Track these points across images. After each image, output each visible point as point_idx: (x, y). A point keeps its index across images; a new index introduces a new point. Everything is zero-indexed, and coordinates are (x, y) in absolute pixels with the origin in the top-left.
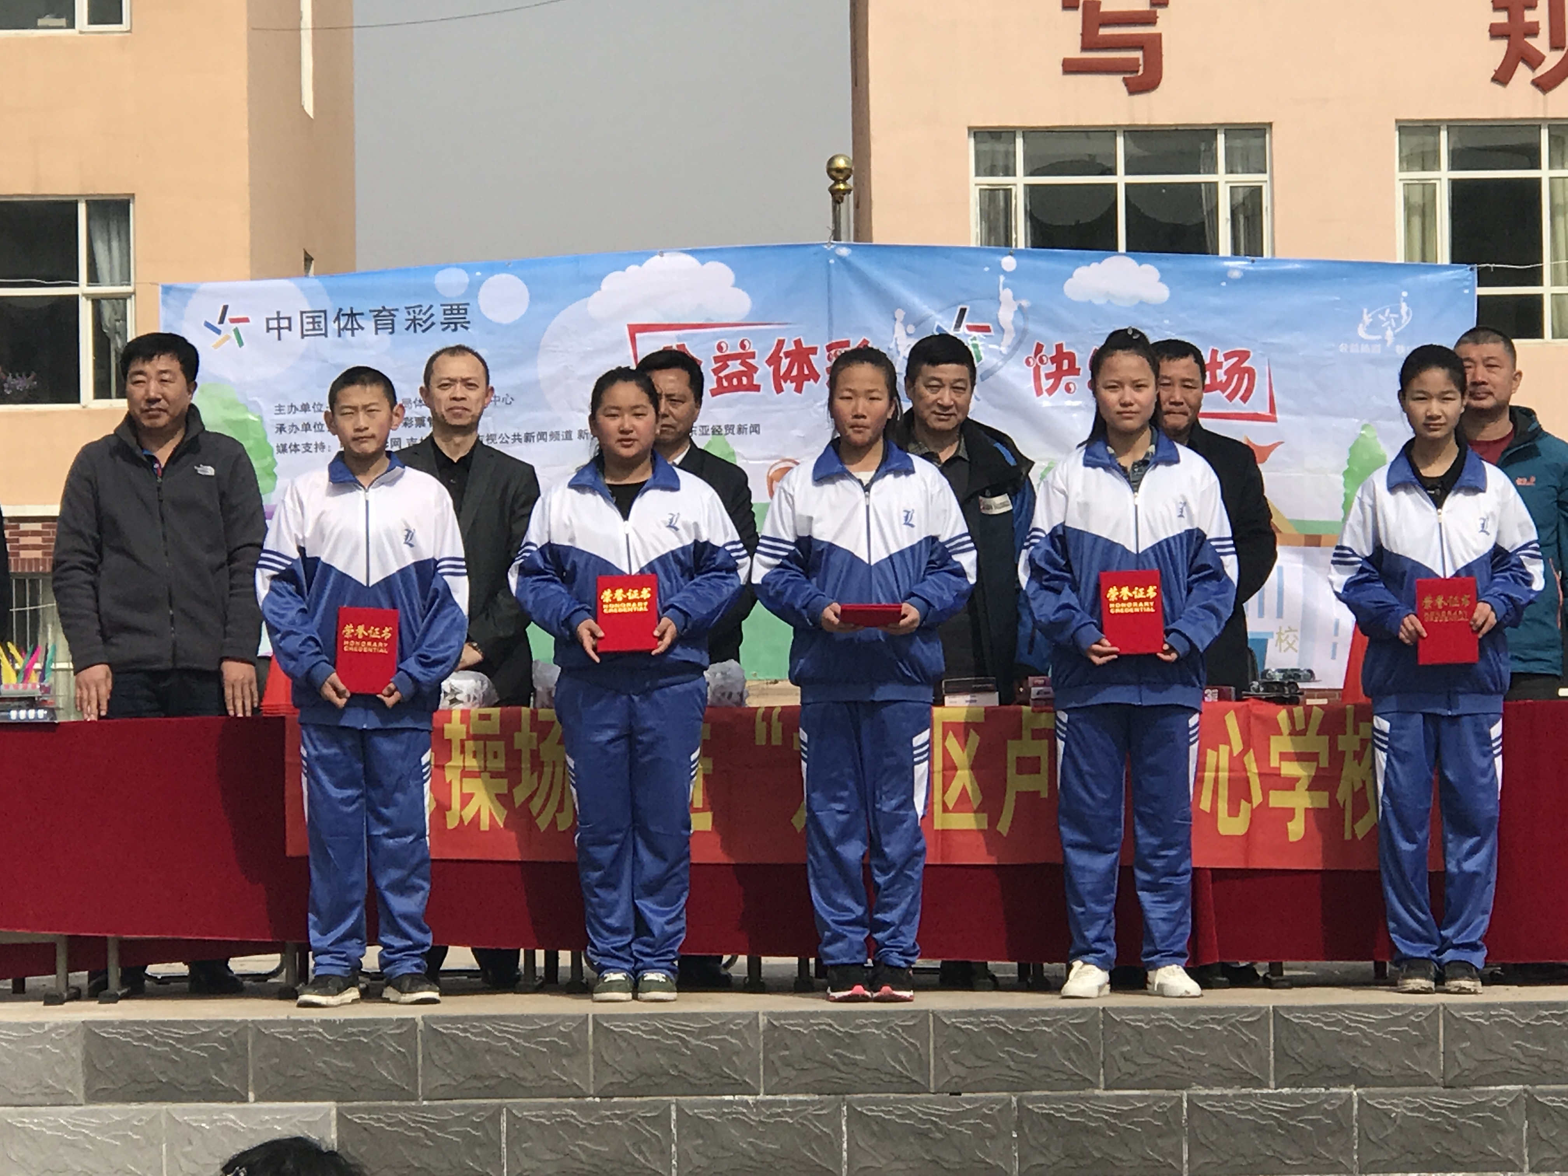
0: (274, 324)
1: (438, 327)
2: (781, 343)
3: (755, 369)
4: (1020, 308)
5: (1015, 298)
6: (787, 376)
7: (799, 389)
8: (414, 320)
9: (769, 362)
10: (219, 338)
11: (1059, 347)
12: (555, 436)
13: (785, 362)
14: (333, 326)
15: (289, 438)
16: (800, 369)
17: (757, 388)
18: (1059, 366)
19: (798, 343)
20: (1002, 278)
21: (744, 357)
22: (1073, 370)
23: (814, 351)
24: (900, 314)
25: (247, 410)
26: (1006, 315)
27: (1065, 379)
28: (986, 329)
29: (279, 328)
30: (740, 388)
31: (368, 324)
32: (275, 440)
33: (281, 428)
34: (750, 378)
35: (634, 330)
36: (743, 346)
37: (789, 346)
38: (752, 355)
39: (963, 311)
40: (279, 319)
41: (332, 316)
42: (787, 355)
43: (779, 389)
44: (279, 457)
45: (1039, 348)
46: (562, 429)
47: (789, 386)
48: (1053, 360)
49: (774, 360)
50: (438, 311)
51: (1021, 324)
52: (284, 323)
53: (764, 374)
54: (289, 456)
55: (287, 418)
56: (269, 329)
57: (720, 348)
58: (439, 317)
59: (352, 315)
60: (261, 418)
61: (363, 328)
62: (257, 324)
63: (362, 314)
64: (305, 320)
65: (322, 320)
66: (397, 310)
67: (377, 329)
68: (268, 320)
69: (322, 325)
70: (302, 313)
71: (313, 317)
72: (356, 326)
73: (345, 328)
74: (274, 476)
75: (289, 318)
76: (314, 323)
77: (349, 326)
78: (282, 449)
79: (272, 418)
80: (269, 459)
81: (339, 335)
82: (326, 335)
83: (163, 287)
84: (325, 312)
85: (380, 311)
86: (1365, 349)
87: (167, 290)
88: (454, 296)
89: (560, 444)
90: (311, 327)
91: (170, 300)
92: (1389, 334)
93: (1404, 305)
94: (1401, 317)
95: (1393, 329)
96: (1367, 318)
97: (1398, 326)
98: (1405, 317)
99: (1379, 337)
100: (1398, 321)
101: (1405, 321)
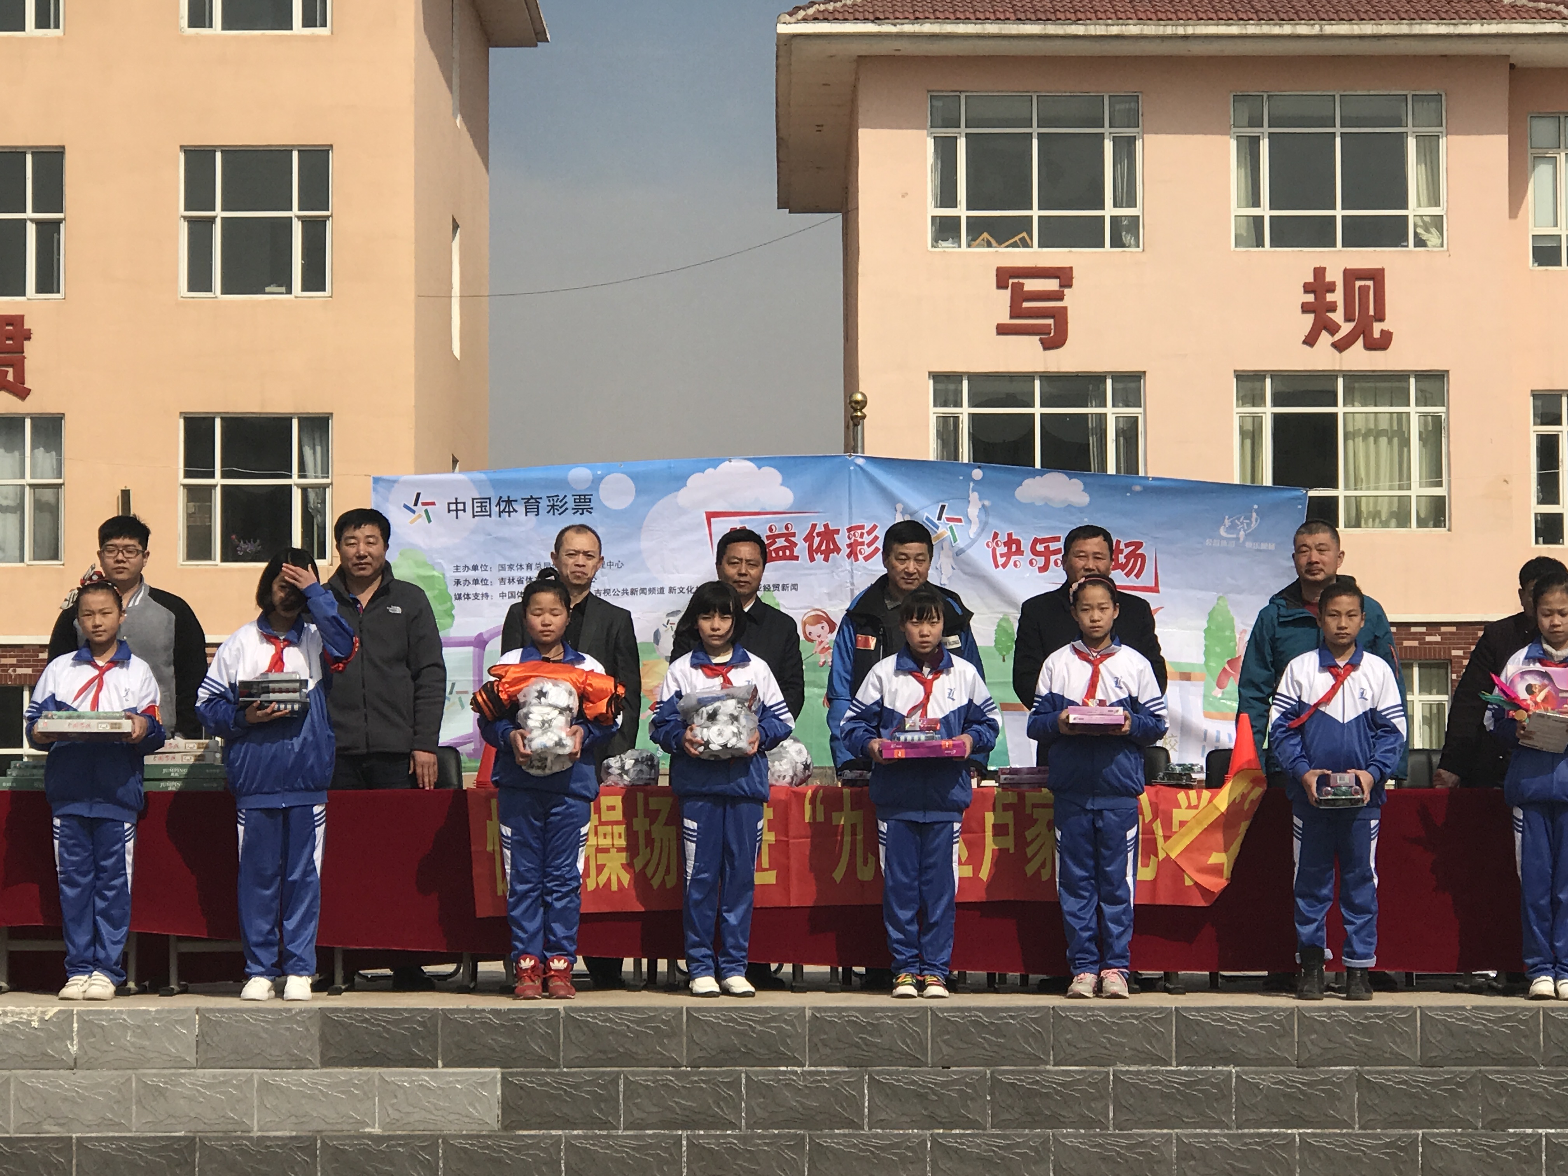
0: (453, 507)
1: (570, 511)
2: (814, 526)
3: (796, 545)
4: (983, 506)
5: (980, 499)
6: (818, 550)
7: (826, 559)
8: (553, 506)
9: (805, 540)
11: (1010, 535)
12: (652, 591)
13: (817, 540)
14: (495, 509)
15: (463, 589)
16: (828, 545)
17: (797, 558)
18: (1010, 549)
19: (826, 526)
20: (972, 484)
21: (788, 536)
22: (1019, 552)
23: (837, 532)
24: (899, 507)
25: (434, 569)
26: (973, 511)
27: (1013, 558)
28: (960, 520)
29: (457, 510)
30: (784, 558)
31: (520, 508)
32: (453, 590)
33: (458, 582)
34: (792, 552)
35: (710, 515)
36: (787, 528)
37: (820, 528)
38: (794, 535)
39: (943, 507)
40: (456, 503)
41: (494, 502)
42: (819, 534)
43: (812, 559)
44: (456, 603)
45: (996, 535)
46: (658, 586)
47: (819, 557)
48: (1005, 544)
49: (809, 538)
50: (570, 500)
51: (983, 517)
52: (461, 507)
53: (801, 548)
54: (462, 601)
55: (462, 575)
56: (449, 511)
57: (771, 529)
58: (571, 504)
59: (509, 502)
60: (444, 575)
61: (516, 511)
62: (441, 507)
63: (516, 501)
64: (476, 505)
65: (488, 504)
66: (541, 498)
67: (526, 512)
68: (449, 504)
69: (488, 509)
70: (473, 499)
71: (481, 503)
72: (511, 510)
73: (504, 511)
74: (453, 616)
75: (464, 504)
76: (481, 507)
77: (507, 510)
78: (459, 597)
79: (451, 575)
80: (449, 603)
81: (500, 516)
82: (490, 515)
83: (374, 478)
84: (490, 499)
85: (529, 499)
86: (1224, 543)
87: (376, 480)
88: (582, 489)
89: (656, 597)
90: (479, 509)
91: (380, 489)
92: (1242, 533)
93: (1254, 515)
94: (1251, 522)
95: (1245, 531)
96: (1227, 522)
97: (1248, 529)
98: (1254, 522)
99: (1234, 536)
100: (1249, 525)
101: (1254, 525)
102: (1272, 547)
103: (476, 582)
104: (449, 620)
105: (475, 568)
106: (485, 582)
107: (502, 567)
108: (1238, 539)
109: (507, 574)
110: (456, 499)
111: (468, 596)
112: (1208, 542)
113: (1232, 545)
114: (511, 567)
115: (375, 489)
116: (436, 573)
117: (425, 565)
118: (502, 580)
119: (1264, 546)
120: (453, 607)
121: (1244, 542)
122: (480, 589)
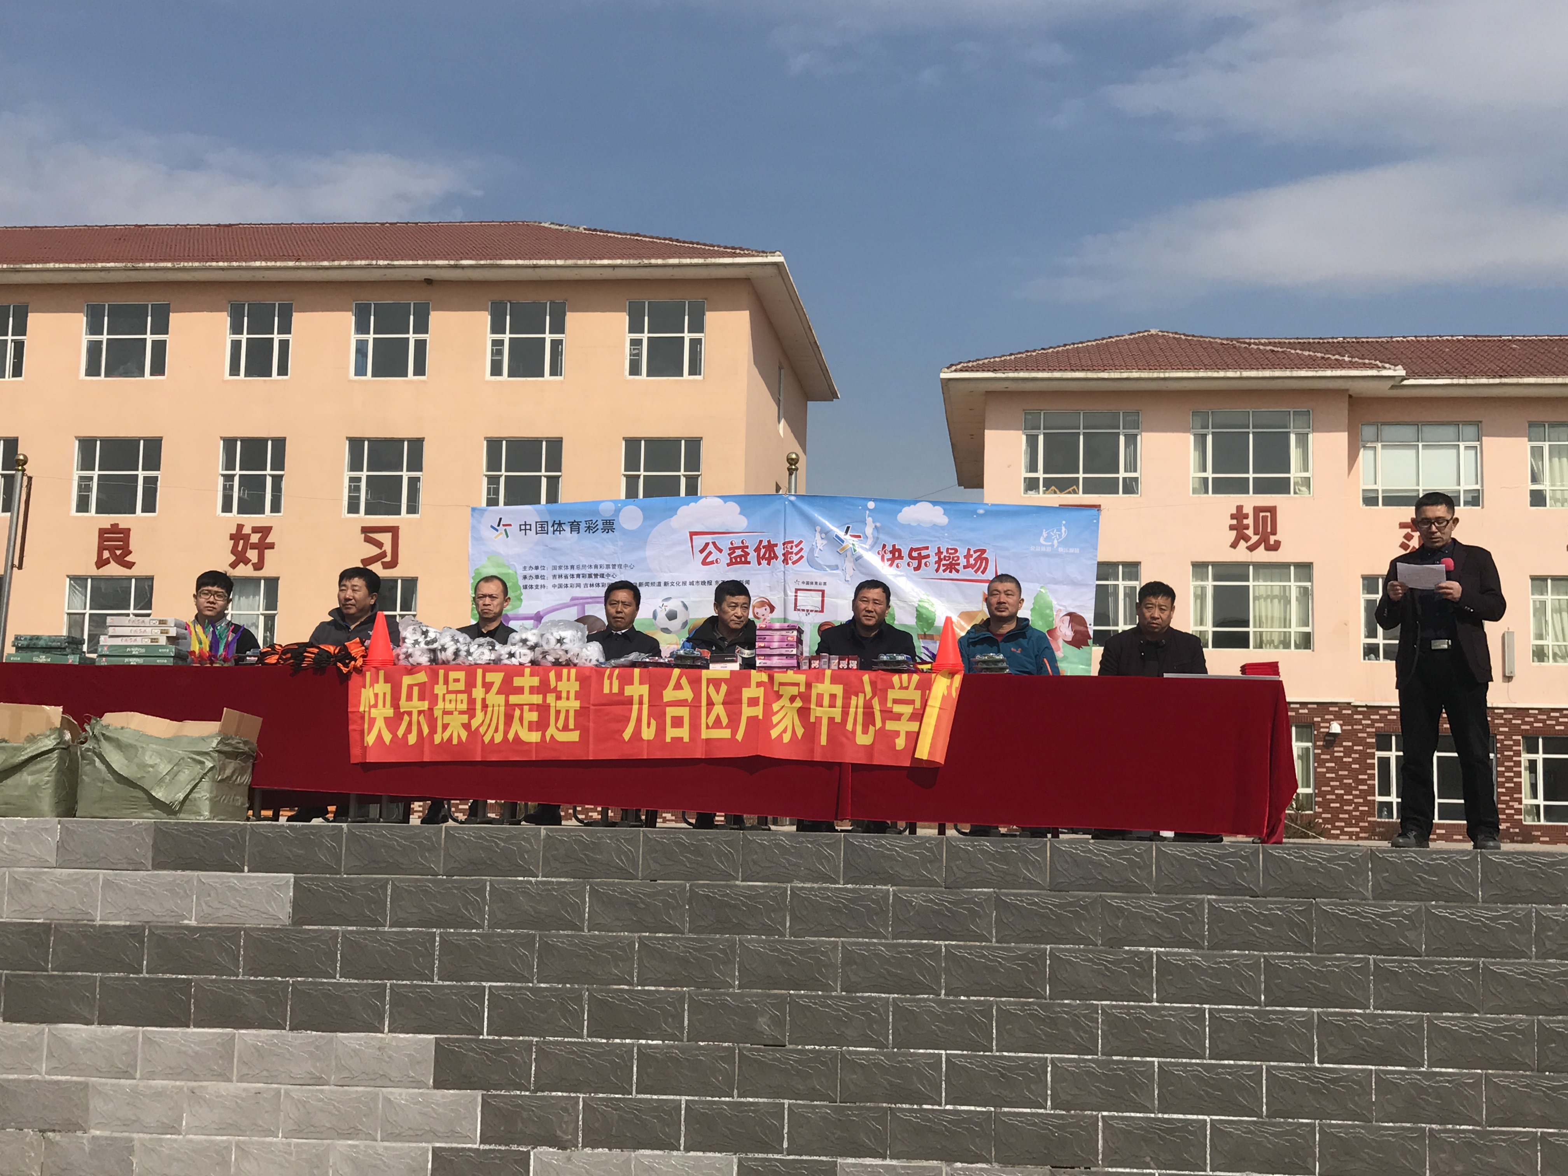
0: (523, 527)
1: (600, 531)
2: (761, 542)
3: (748, 554)
4: (876, 527)
5: (874, 522)
6: (764, 557)
7: (769, 564)
8: (589, 527)
9: (755, 551)
10: (497, 533)
11: (894, 546)
12: (653, 584)
13: (763, 551)
14: (551, 529)
15: (528, 582)
16: (770, 555)
17: (749, 563)
18: (894, 555)
19: (769, 542)
20: (867, 512)
21: (744, 548)
22: (900, 557)
23: (776, 545)
24: (818, 528)
25: (509, 568)
26: (869, 530)
27: (896, 561)
28: (860, 537)
29: (526, 530)
30: (741, 563)
31: (567, 528)
32: (522, 583)
33: (525, 577)
34: (746, 559)
35: (692, 534)
36: (742, 542)
37: (765, 543)
38: (747, 547)
39: (848, 528)
40: (525, 525)
41: (550, 524)
42: (764, 547)
43: (759, 564)
44: (523, 591)
45: (884, 546)
46: (657, 581)
47: (764, 562)
48: (891, 552)
49: (757, 550)
50: (600, 523)
51: (876, 534)
52: (528, 527)
53: (752, 556)
54: (528, 590)
55: (528, 572)
56: (521, 530)
57: (732, 544)
58: (600, 526)
59: (560, 524)
60: (517, 572)
61: (565, 531)
62: (515, 527)
63: (564, 524)
64: (538, 526)
65: (546, 526)
66: (581, 522)
67: (571, 531)
68: (520, 525)
69: (546, 529)
70: (537, 522)
71: (542, 525)
72: (561, 529)
73: (556, 530)
74: (521, 600)
75: (530, 525)
76: (542, 527)
77: (558, 529)
78: (525, 587)
79: (521, 572)
80: (520, 592)
81: (554, 534)
82: (547, 533)
83: (470, 508)
84: (548, 522)
85: (573, 522)
86: (1043, 549)
87: (472, 510)
88: (608, 516)
89: (655, 588)
90: (540, 529)
91: (475, 514)
92: (1056, 542)
94: (1062, 533)
95: (1057, 540)
96: (1045, 534)
97: (1060, 538)
98: (1064, 532)
99: (1051, 543)
100: (1060, 535)
101: (1064, 536)
102: (1077, 551)
103: (537, 577)
104: (519, 603)
105: (537, 568)
106: (543, 577)
107: (555, 568)
108: (1052, 546)
109: (558, 572)
110: (525, 522)
111: (531, 587)
112: (1032, 548)
113: (1049, 550)
114: (560, 567)
115: (472, 515)
116: (510, 571)
117: (504, 566)
118: (554, 576)
119: (1071, 550)
120: (521, 594)
121: (1058, 547)
122: (540, 582)
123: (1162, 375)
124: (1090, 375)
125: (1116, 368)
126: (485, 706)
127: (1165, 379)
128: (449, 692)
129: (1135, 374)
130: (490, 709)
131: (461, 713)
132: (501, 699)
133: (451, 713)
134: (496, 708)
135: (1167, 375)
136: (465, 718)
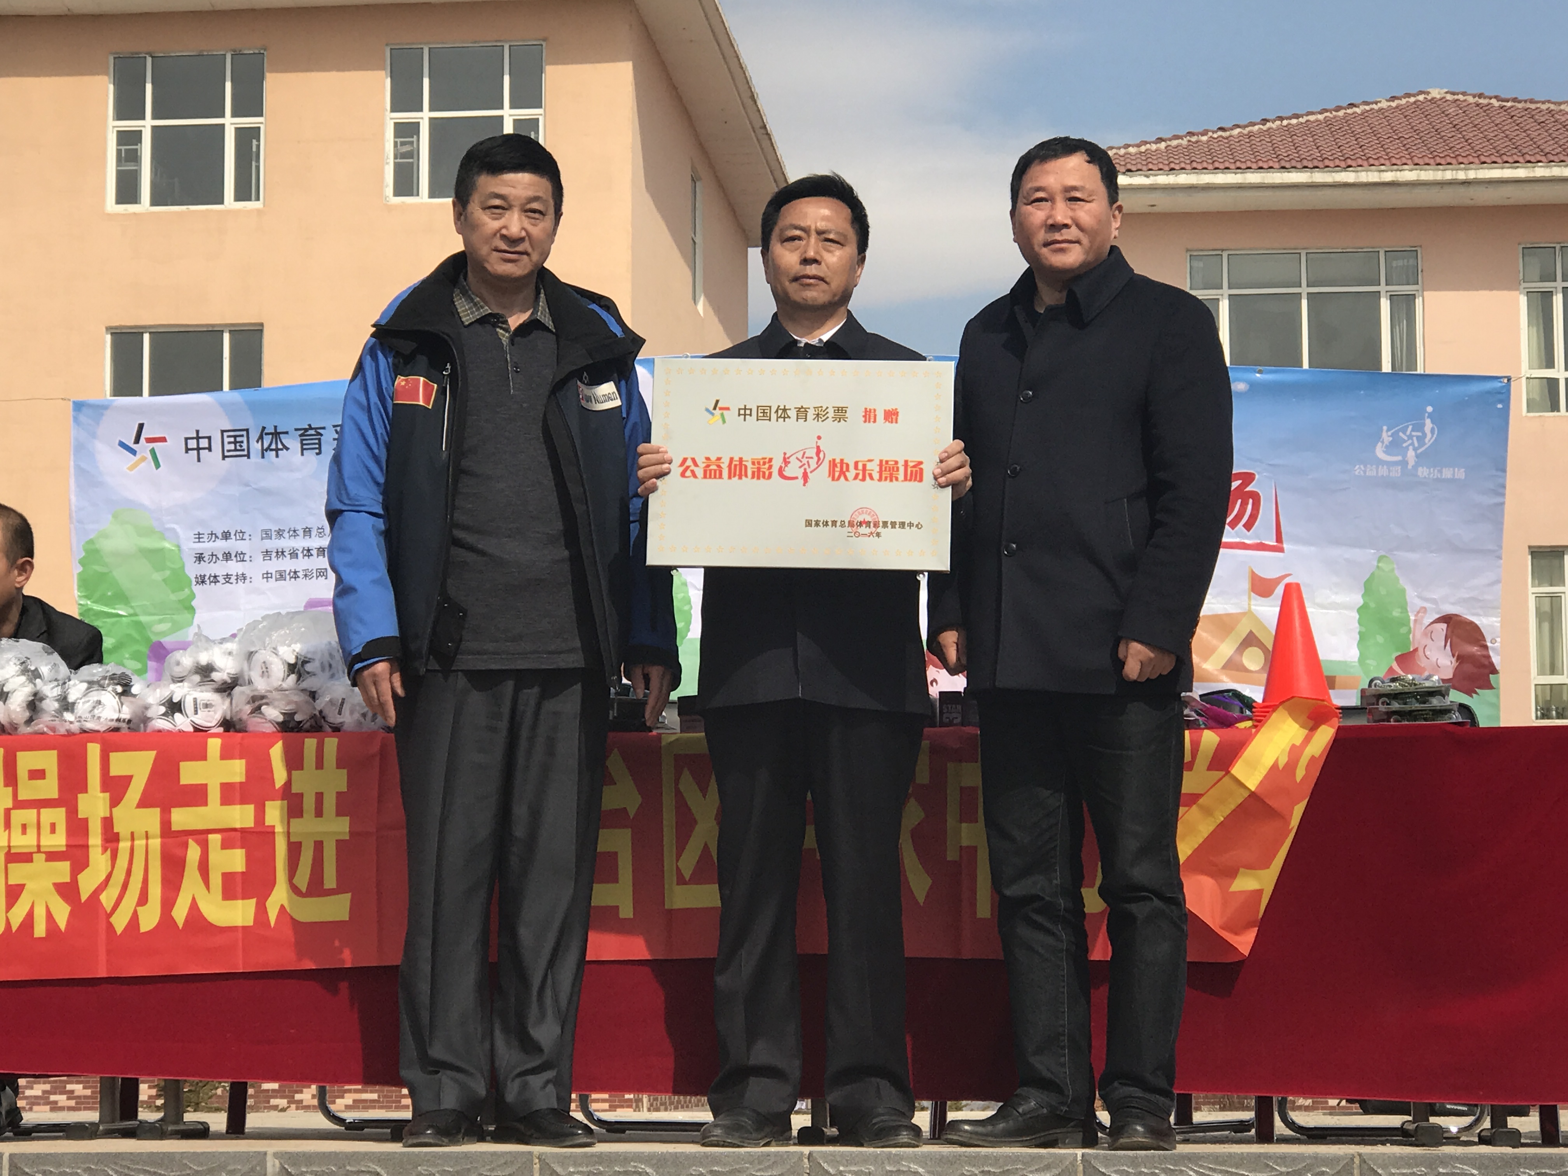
0: (192, 444)
10: (134, 459)
14: (256, 447)
15: (208, 569)
25: (164, 538)
29: (198, 449)
31: (293, 443)
32: (193, 570)
33: (200, 558)
40: (198, 438)
41: (254, 435)
44: (197, 589)
52: (204, 443)
54: (208, 588)
55: (207, 546)
56: (187, 450)
59: (276, 434)
60: (179, 546)
61: (287, 449)
63: (287, 433)
64: (226, 440)
65: (245, 439)
66: (324, 428)
67: (303, 450)
68: (187, 439)
69: (245, 446)
70: (223, 432)
71: (235, 437)
72: (280, 446)
73: (269, 449)
74: (192, 610)
75: (209, 438)
76: (235, 443)
77: (273, 446)
79: (191, 546)
80: (187, 591)
81: (263, 457)
82: (248, 456)
83: (74, 402)
84: (247, 430)
85: (306, 430)
86: (1383, 471)
87: (79, 406)
90: (232, 447)
91: (82, 418)
92: (1411, 453)
93: (1428, 422)
94: (1425, 435)
95: (1415, 449)
96: (1386, 437)
97: (1420, 447)
98: (1429, 435)
99: (1399, 458)
100: (1421, 440)
101: (1429, 439)
102: (1460, 474)
103: (227, 556)
104: (187, 616)
105: (226, 536)
106: (241, 557)
107: (267, 535)
109: (274, 544)
110: (198, 432)
111: (215, 579)
112: (1358, 470)
113: (1396, 472)
114: (280, 533)
115: (76, 419)
116: (167, 545)
117: (150, 532)
118: (267, 553)
119: (1447, 473)
120: (193, 596)
121: (1415, 467)
122: (234, 567)
123: (1461, 175)
124: (1319, 177)
125: (1370, 163)
126: (111, 838)
127: (1466, 183)
128: (19, 804)
129: (1408, 175)
130: (124, 846)
131: (52, 856)
132: (151, 818)
133: (26, 858)
134: (140, 843)
135: (1472, 175)
136: (62, 870)
